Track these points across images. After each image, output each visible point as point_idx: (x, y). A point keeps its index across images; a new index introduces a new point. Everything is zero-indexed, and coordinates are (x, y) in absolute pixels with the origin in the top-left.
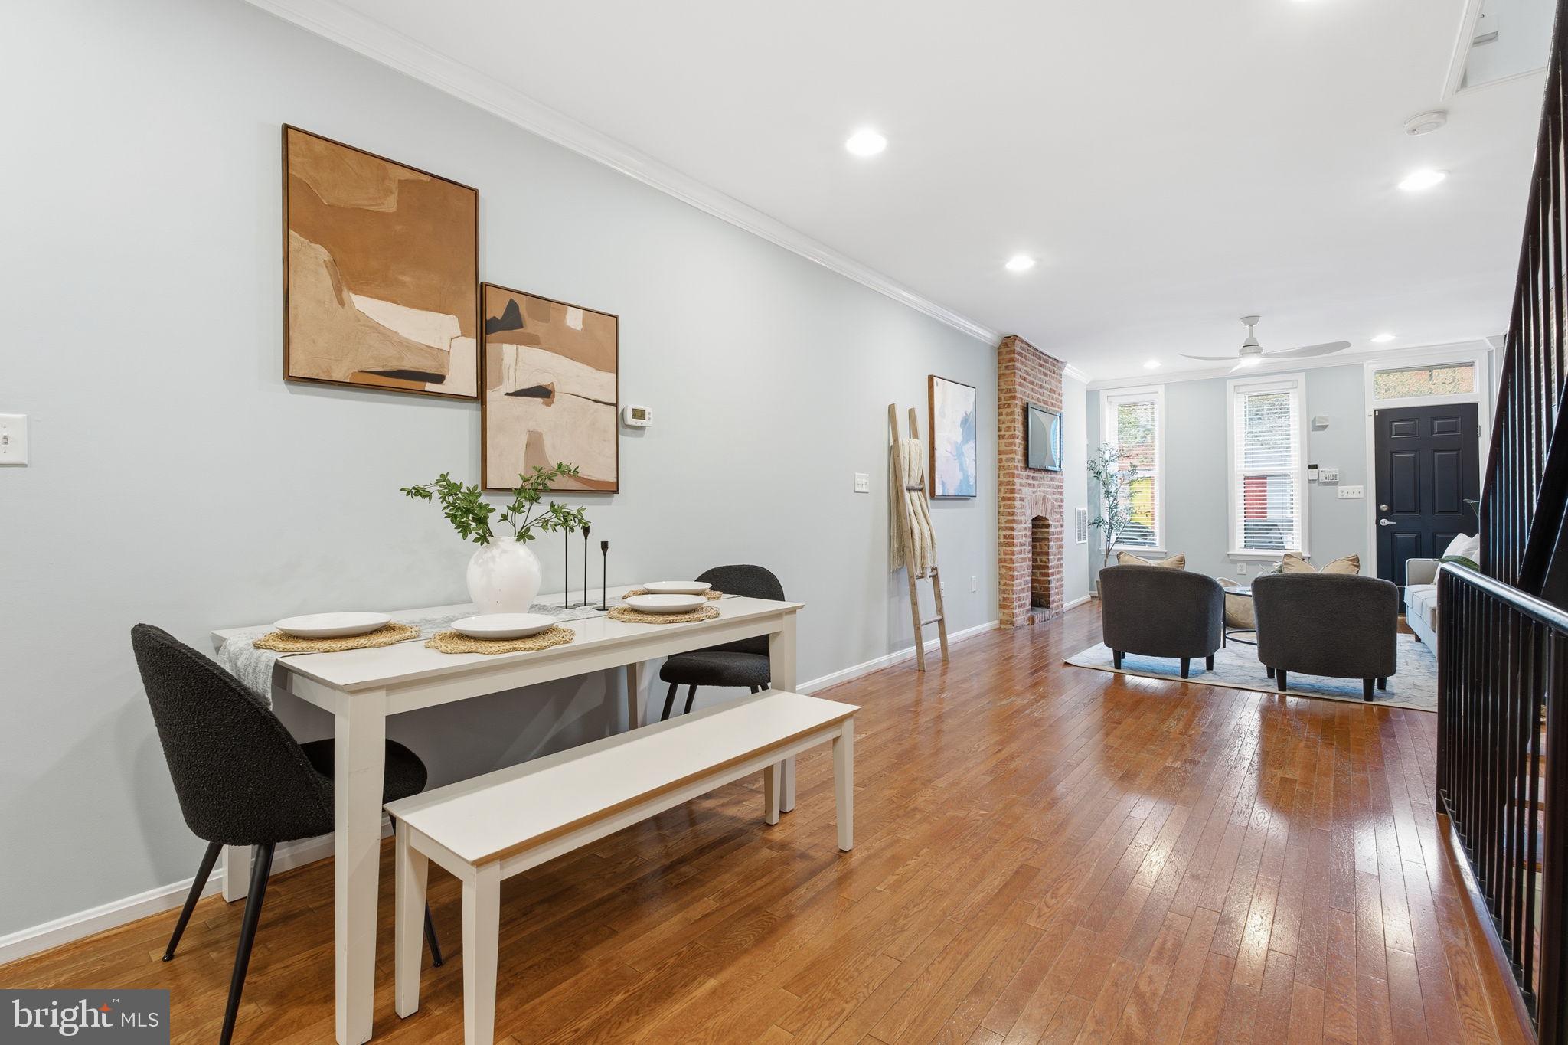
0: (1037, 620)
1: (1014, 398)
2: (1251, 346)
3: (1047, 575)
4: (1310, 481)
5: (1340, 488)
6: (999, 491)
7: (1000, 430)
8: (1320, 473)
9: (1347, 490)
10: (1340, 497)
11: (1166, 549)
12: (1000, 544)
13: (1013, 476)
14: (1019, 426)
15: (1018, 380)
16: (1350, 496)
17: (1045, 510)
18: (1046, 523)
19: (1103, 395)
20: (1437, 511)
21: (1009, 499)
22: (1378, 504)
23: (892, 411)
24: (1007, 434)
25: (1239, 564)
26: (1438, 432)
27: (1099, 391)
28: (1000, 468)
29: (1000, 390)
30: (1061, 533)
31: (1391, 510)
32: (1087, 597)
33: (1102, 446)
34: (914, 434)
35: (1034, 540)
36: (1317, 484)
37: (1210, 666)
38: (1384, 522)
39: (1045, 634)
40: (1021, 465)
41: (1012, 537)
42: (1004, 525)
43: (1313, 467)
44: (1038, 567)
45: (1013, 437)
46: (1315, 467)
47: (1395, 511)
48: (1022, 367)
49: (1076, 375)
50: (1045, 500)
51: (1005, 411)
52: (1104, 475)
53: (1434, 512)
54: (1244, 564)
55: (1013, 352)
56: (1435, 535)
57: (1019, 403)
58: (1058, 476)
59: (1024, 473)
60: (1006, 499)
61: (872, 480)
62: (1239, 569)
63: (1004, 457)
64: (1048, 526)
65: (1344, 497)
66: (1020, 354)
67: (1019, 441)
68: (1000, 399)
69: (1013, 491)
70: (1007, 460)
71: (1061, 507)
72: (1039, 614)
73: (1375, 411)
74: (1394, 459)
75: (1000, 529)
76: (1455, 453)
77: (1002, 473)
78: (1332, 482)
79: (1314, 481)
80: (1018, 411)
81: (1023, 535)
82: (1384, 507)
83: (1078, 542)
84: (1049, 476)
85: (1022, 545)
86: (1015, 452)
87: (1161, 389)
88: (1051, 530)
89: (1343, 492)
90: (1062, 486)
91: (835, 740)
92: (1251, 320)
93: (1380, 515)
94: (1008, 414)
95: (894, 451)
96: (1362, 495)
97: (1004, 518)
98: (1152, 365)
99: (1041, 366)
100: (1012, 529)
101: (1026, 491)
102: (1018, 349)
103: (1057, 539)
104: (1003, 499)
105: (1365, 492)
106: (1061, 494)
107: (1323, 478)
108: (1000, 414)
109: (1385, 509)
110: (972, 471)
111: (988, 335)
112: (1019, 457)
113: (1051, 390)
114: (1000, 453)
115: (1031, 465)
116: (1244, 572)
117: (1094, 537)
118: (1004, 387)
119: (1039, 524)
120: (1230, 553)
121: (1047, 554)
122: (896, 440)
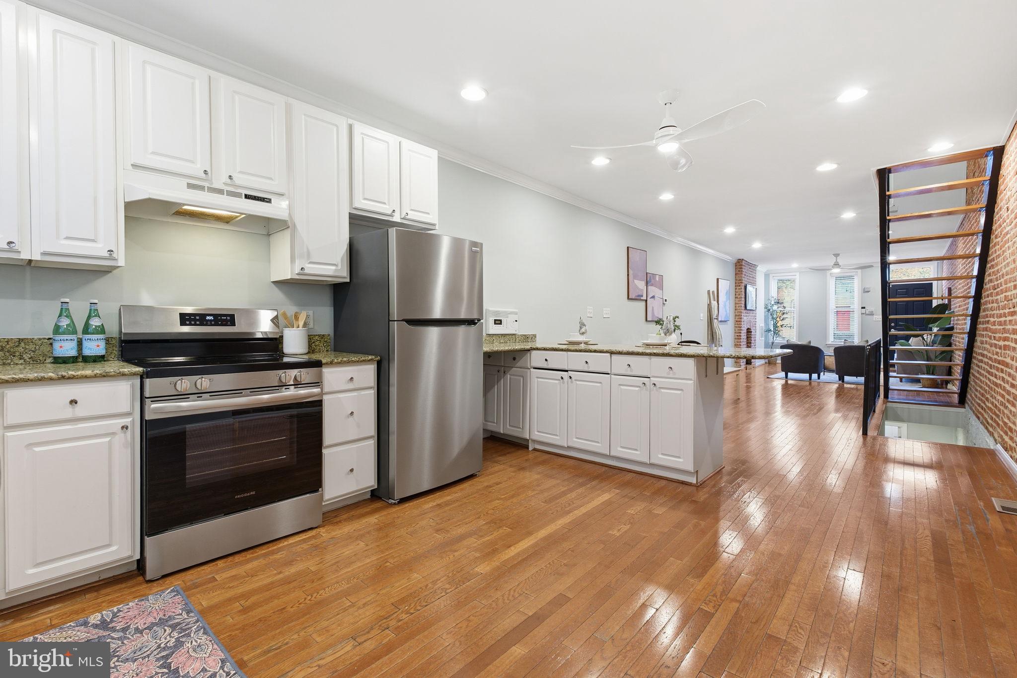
0: (748, 369)
1: (742, 283)
2: (837, 265)
4: (862, 314)
6: (735, 318)
7: (736, 295)
8: (865, 310)
12: (735, 339)
13: (741, 312)
14: (743, 293)
15: (743, 276)
17: (750, 326)
19: (771, 276)
21: (739, 321)
23: (709, 292)
24: (739, 296)
27: (769, 274)
28: (736, 310)
29: (736, 280)
30: (755, 335)
33: (770, 298)
34: (714, 300)
35: (747, 337)
37: (819, 378)
39: (750, 374)
40: (743, 308)
41: (740, 336)
42: (737, 331)
45: (741, 298)
46: (864, 308)
48: (745, 270)
49: (761, 269)
50: (750, 322)
51: (738, 288)
52: (771, 310)
55: (742, 265)
57: (743, 284)
58: (754, 312)
59: (745, 311)
60: (738, 321)
61: (704, 316)
63: (737, 305)
64: (751, 332)
66: (744, 266)
67: (743, 299)
68: (736, 283)
69: (741, 318)
70: (739, 307)
71: (755, 324)
72: (749, 366)
75: (735, 333)
77: (736, 311)
80: (743, 287)
81: (744, 335)
84: (752, 312)
85: (744, 339)
86: (741, 304)
87: (798, 274)
88: (752, 333)
90: (756, 316)
91: (737, 375)
92: (837, 255)
94: (739, 289)
95: (709, 306)
97: (737, 329)
98: (795, 265)
99: (750, 268)
100: (740, 333)
101: (745, 318)
102: (743, 264)
103: (754, 337)
104: (737, 321)
106: (756, 319)
107: (866, 313)
108: (736, 289)
110: (728, 311)
111: (731, 259)
112: (743, 305)
113: (753, 277)
114: (736, 304)
115: (748, 308)
116: (832, 345)
117: (766, 337)
118: (737, 278)
119: (749, 331)
121: (751, 343)
122: (710, 302)
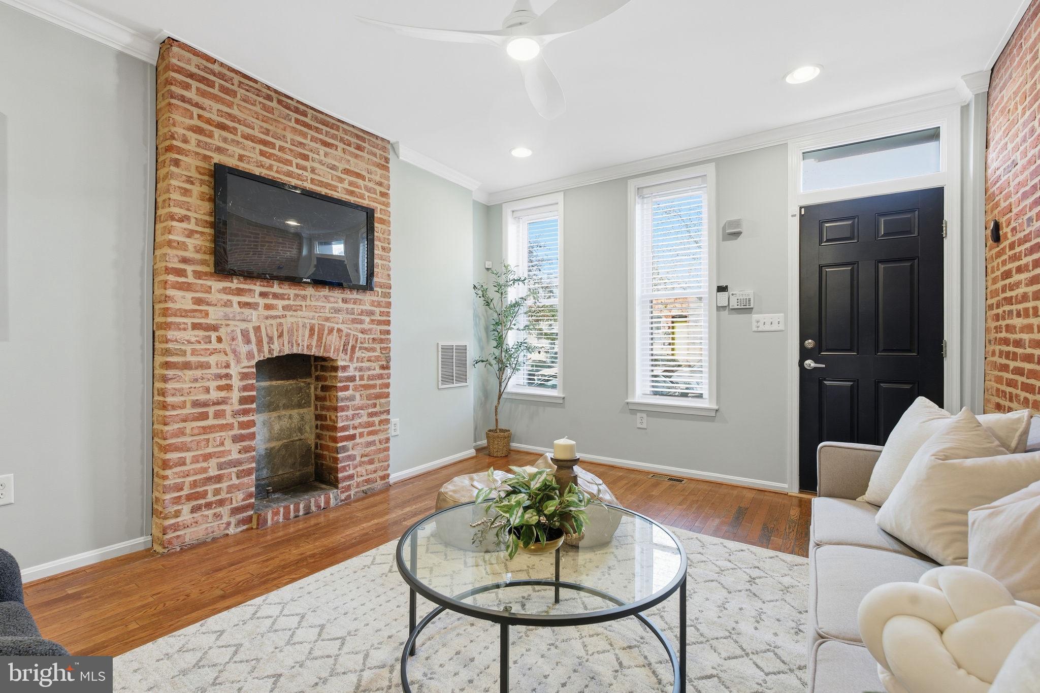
3: (335, 440)
4: (719, 308)
5: (755, 317)
8: (731, 296)
9: (761, 320)
10: (755, 329)
11: (563, 393)
16: (767, 327)
18: (335, 364)
19: (507, 211)
20: (881, 347)
22: (803, 338)
25: (639, 415)
26: (885, 235)
30: (380, 378)
31: (819, 347)
32: (471, 452)
36: (727, 312)
38: (810, 364)
43: (722, 289)
44: (323, 427)
46: (724, 289)
47: (824, 347)
53: (877, 351)
54: (644, 415)
56: (877, 383)
62: (639, 421)
65: (760, 329)
71: (380, 341)
73: (801, 208)
74: (824, 274)
76: (908, 264)
78: (745, 309)
79: (724, 307)
82: (809, 343)
83: (441, 387)
89: (758, 322)
90: (389, 312)
93: (804, 354)
96: (781, 327)
105: (786, 324)
106: (383, 322)
107: (734, 304)
109: (810, 346)
116: (644, 426)
120: (630, 400)
